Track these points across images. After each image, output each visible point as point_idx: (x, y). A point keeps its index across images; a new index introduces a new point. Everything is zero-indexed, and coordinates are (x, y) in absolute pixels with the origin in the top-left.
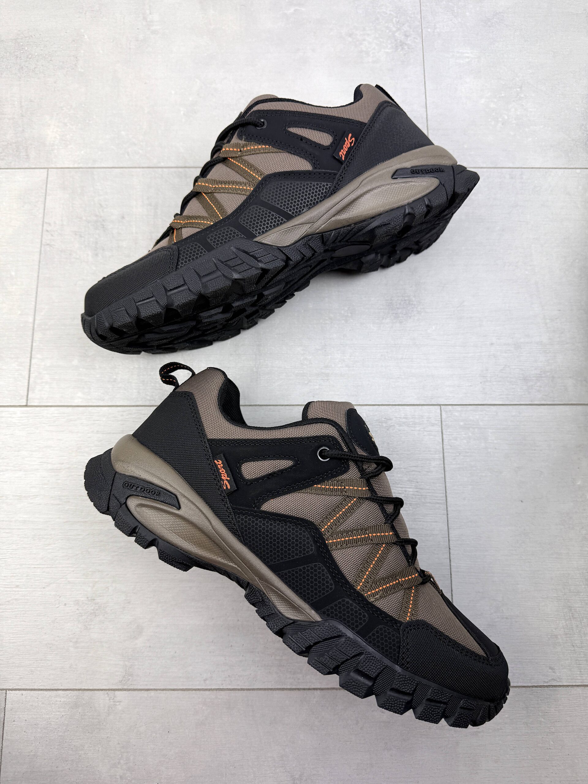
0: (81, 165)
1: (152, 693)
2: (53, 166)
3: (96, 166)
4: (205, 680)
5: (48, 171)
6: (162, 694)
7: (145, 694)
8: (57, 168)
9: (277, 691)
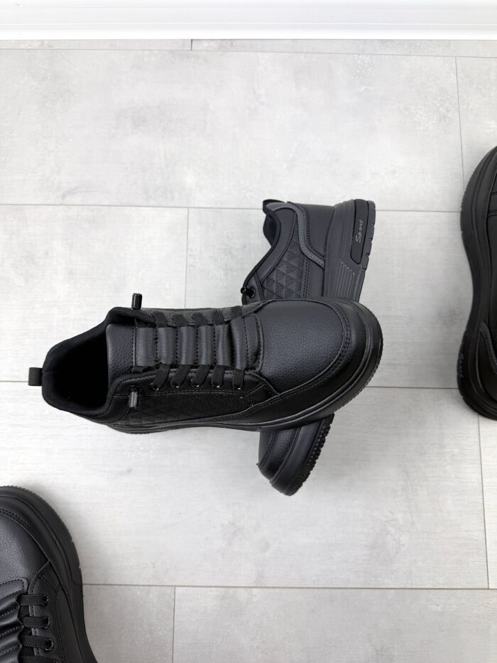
0: (212, 206)
1: (277, 590)
2: (192, 206)
3: (224, 206)
4: (314, 582)
5: (188, 210)
6: (285, 591)
7: (272, 590)
8: (195, 208)
9: (364, 590)
